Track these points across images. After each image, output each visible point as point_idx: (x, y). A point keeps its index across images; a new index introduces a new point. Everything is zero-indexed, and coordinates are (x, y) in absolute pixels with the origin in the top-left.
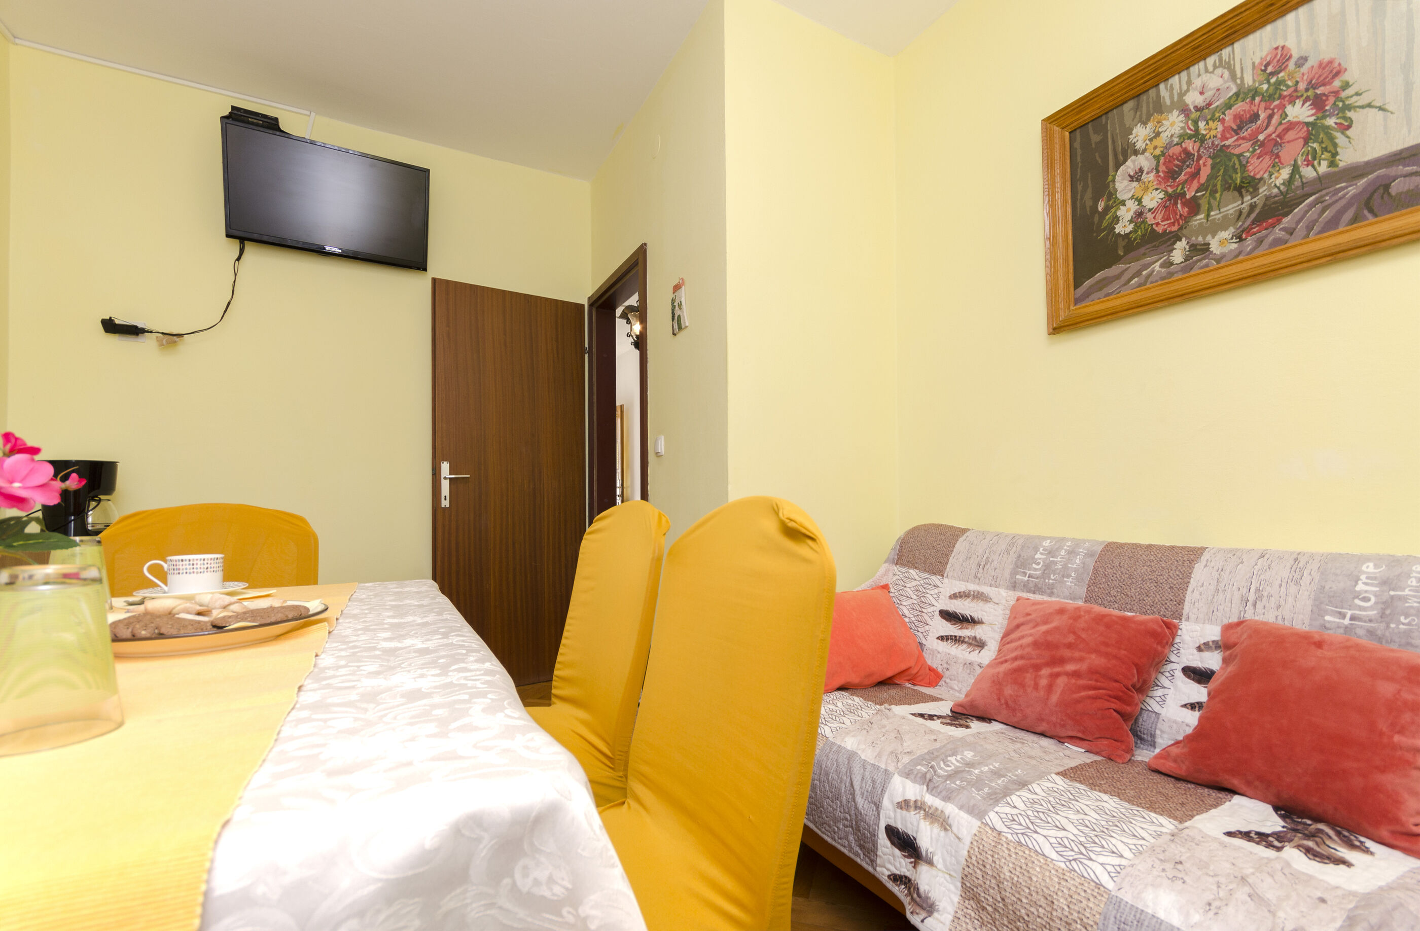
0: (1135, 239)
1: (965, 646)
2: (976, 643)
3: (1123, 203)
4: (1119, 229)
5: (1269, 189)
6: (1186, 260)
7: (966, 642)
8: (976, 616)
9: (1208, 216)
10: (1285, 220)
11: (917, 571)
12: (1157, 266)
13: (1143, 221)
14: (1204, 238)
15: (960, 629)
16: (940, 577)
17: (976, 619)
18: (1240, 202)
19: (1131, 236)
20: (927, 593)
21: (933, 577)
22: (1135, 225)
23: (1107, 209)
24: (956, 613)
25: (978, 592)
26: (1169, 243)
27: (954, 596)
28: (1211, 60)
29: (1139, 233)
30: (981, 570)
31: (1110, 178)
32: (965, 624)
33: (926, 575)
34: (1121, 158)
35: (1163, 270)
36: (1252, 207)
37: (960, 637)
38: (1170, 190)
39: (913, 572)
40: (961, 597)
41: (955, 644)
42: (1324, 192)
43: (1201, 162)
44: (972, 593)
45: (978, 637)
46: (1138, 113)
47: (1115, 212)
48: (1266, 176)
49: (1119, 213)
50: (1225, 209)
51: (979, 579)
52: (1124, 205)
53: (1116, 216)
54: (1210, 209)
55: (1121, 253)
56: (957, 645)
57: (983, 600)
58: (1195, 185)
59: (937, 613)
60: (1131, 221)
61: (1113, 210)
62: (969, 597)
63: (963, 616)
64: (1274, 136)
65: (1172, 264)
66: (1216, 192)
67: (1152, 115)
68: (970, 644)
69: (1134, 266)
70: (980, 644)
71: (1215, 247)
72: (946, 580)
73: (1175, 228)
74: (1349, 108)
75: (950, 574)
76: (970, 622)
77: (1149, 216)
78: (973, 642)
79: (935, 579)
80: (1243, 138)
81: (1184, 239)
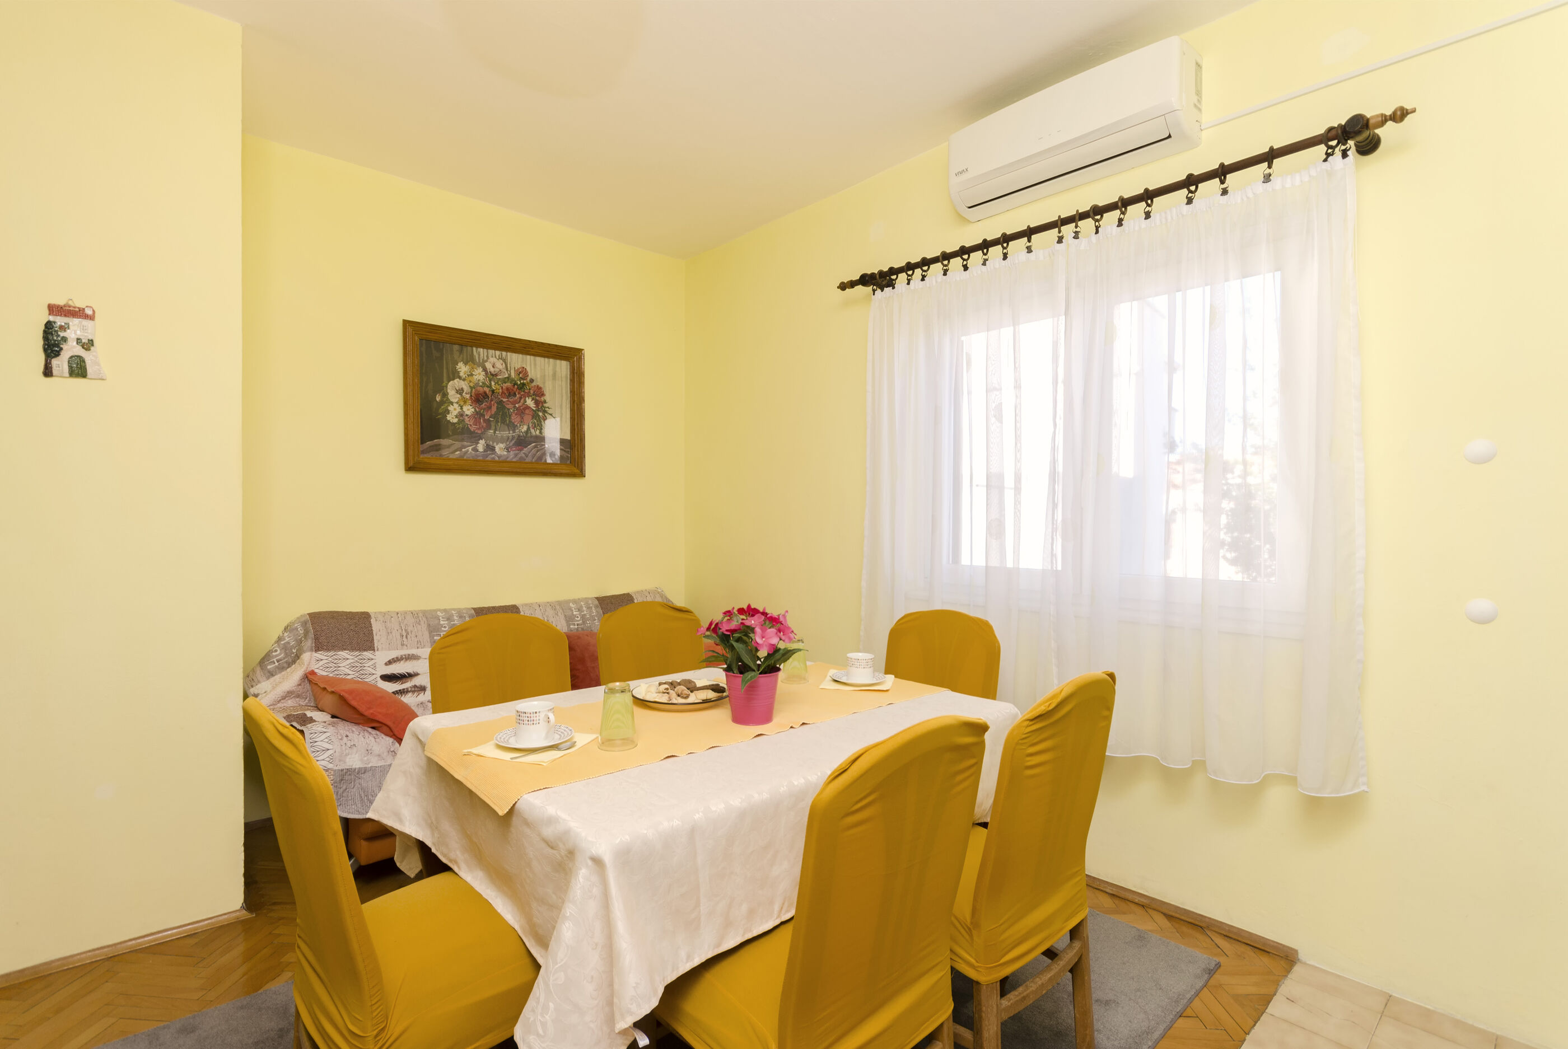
0: (459, 428)
1: (410, 694)
2: (419, 689)
3: (452, 403)
4: (449, 417)
5: (519, 432)
6: (484, 452)
7: (409, 692)
8: (410, 671)
9: (495, 433)
10: (525, 449)
11: (346, 652)
12: (470, 448)
13: (463, 420)
14: (493, 443)
15: (402, 684)
16: (371, 652)
17: (413, 673)
18: (508, 432)
19: (456, 425)
20: (365, 667)
21: (365, 653)
22: (459, 420)
23: (442, 403)
24: (394, 674)
25: (409, 655)
26: (477, 439)
27: (389, 663)
28: (498, 353)
29: (461, 425)
30: (404, 639)
31: (444, 384)
32: (404, 680)
33: (357, 653)
34: (451, 376)
35: (473, 452)
36: (513, 437)
37: (404, 689)
38: (477, 410)
39: (344, 654)
40: (395, 662)
41: (402, 696)
42: (538, 443)
43: (492, 403)
44: (404, 656)
45: (418, 685)
46: (461, 356)
47: (447, 407)
48: (518, 425)
49: (449, 408)
50: (502, 433)
51: (407, 646)
52: (453, 405)
53: (448, 410)
54: (495, 430)
55: (450, 433)
56: (404, 696)
57: (415, 659)
58: (489, 413)
59: (379, 679)
60: (456, 417)
61: (446, 405)
62: (402, 660)
63: (400, 675)
64: (521, 408)
65: (478, 451)
66: (498, 422)
67: (469, 362)
68: (414, 692)
69: (458, 444)
70: (423, 689)
71: (497, 449)
72: (377, 653)
73: (479, 432)
74: (547, 412)
75: (380, 647)
76: (407, 677)
77: (467, 419)
78: (416, 689)
79: (367, 654)
80: (510, 402)
81: (483, 440)
